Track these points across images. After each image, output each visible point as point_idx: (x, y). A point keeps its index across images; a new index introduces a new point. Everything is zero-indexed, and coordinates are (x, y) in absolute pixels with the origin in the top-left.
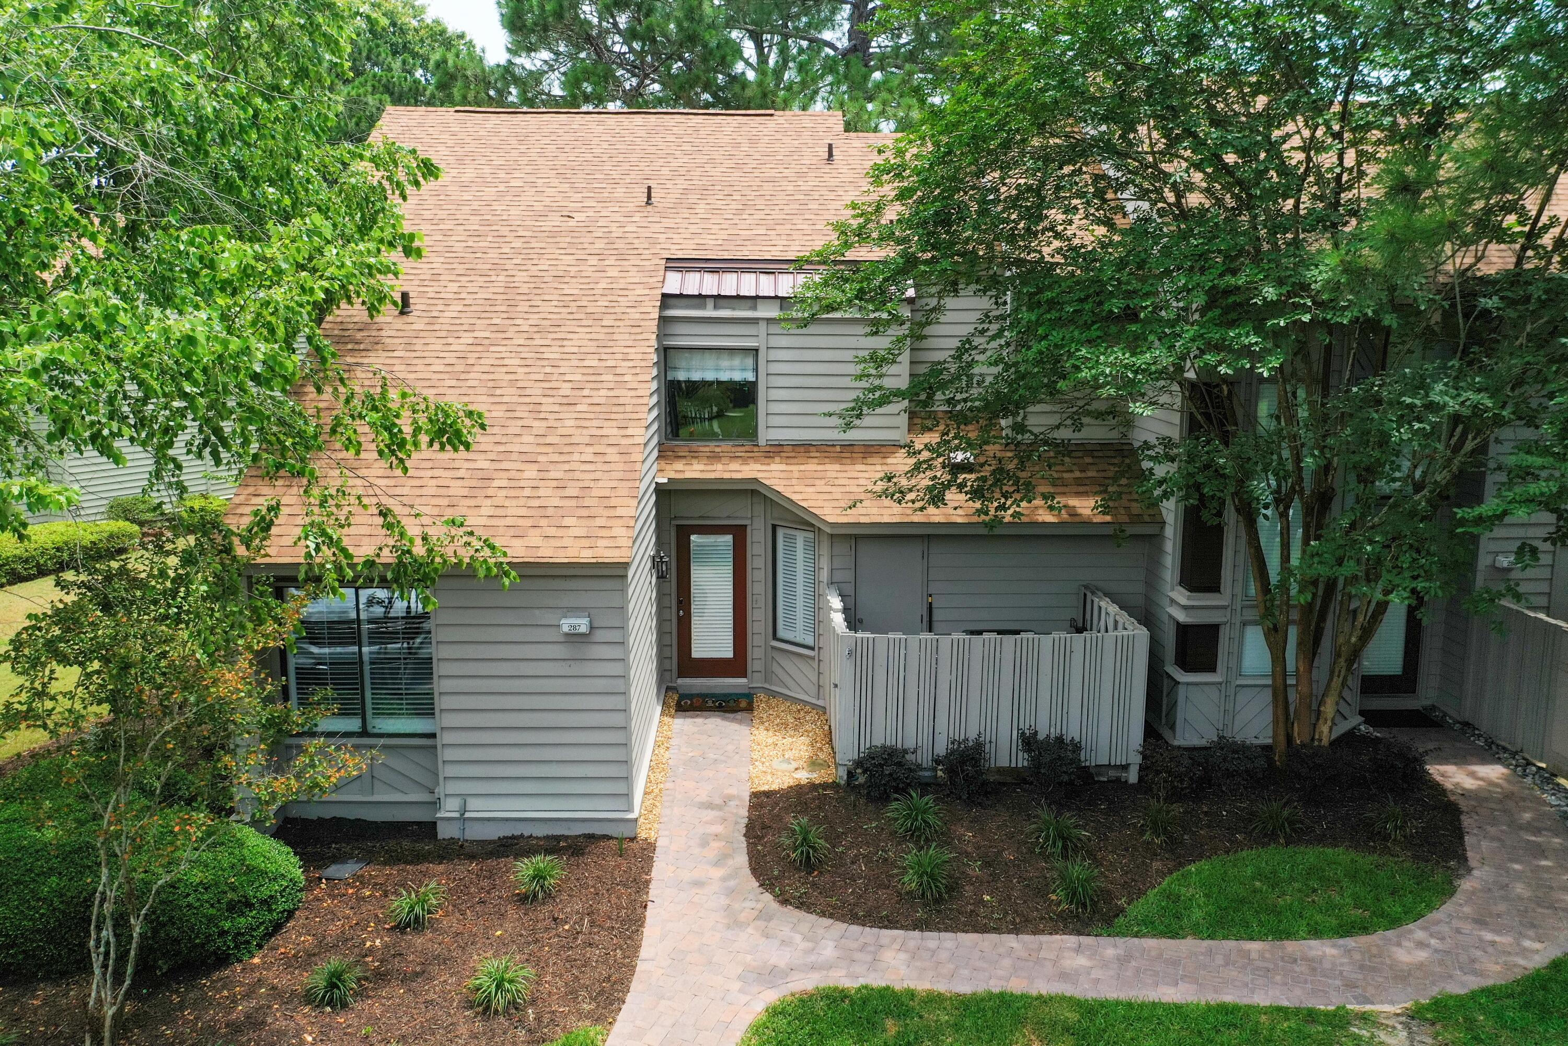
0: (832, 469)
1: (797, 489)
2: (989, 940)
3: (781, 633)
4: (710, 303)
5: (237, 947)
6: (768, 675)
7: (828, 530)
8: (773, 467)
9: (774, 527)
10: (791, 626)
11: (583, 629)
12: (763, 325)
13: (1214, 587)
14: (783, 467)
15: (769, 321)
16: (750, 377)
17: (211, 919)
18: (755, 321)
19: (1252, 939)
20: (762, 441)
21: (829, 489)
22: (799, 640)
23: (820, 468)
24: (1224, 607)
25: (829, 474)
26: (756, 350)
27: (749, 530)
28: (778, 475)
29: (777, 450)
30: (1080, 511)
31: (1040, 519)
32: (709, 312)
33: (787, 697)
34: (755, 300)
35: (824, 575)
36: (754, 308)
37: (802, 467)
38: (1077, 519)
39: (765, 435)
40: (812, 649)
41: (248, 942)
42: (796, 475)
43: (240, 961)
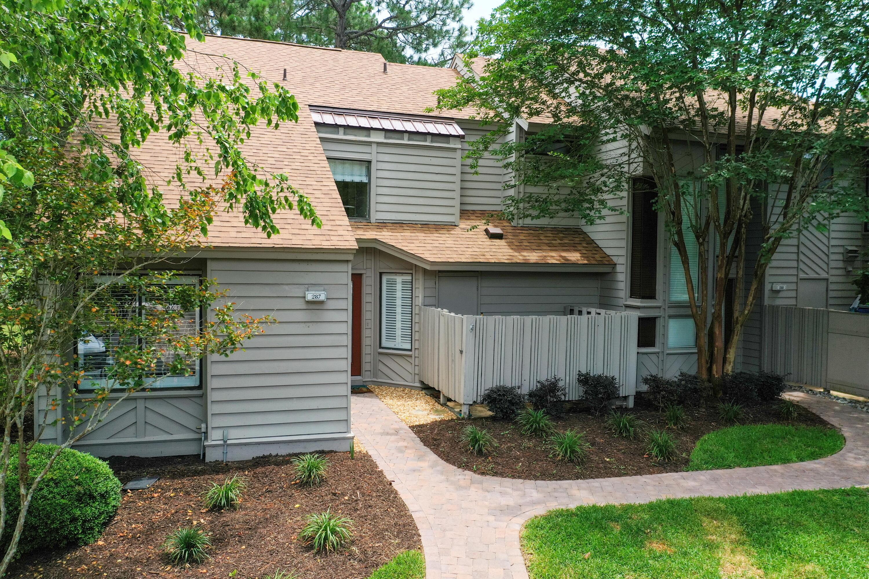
0: (421, 235)
1: (404, 244)
2: (627, 480)
3: (384, 344)
4: (341, 130)
5: (83, 532)
6: (375, 372)
7: (428, 267)
8: (384, 233)
9: (381, 274)
10: (392, 337)
11: (322, 298)
12: (374, 146)
13: (652, 296)
14: (391, 234)
15: (379, 144)
16: (365, 180)
17: (63, 508)
18: (369, 144)
19: (771, 465)
20: (373, 220)
21: (423, 245)
22: (397, 347)
23: (412, 234)
24: (659, 307)
25: (420, 238)
26: (369, 162)
27: (364, 276)
28: (389, 237)
29: (382, 225)
30: (569, 258)
31: (550, 262)
32: (341, 136)
33: (390, 385)
34: (369, 130)
35: (419, 301)
36: (369, 136)
37: (402, 234)
38: (570, 262)
39: (375, 216)
40: (410, 350)
41: (92, 528)
42: (401, 238)
43: (86, 544)
